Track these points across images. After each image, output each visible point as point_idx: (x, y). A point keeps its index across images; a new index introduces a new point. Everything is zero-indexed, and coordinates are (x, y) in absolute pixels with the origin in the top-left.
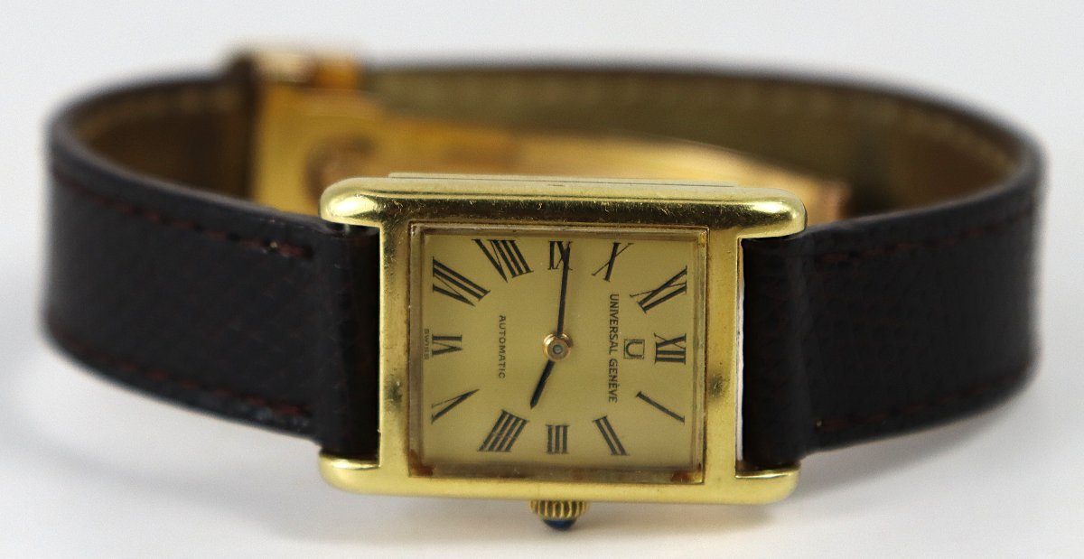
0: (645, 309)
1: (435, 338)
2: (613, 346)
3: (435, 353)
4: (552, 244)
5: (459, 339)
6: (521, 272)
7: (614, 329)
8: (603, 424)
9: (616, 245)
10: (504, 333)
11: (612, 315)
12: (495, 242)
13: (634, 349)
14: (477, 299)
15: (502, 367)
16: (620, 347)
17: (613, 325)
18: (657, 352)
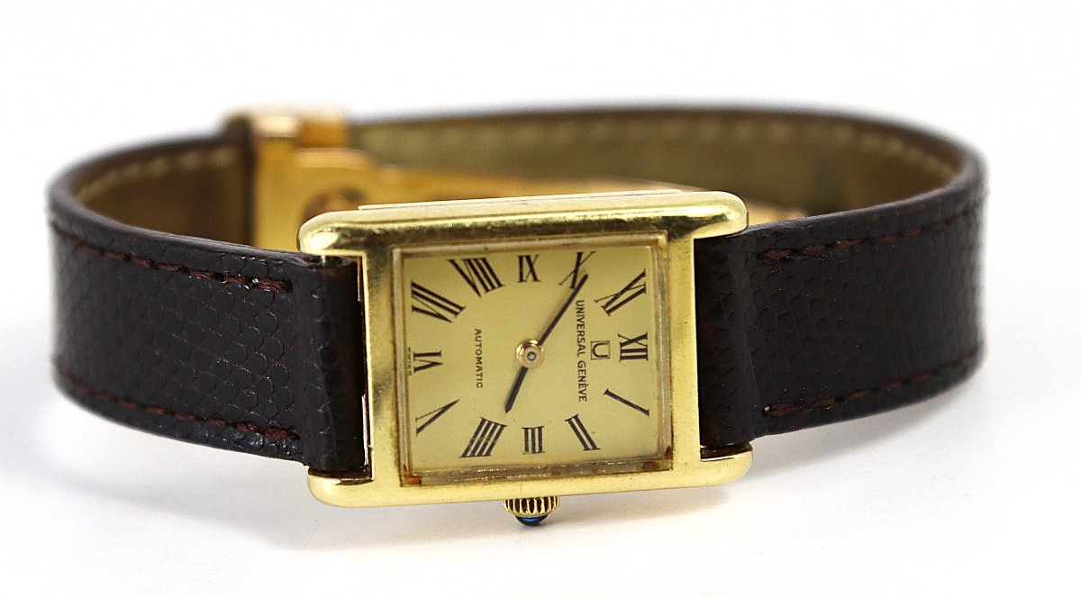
0: (609, 312)
1: (416, 355)
2: (582, 348)
3: (416, 369)
4: (521, 258)
5: (438, 354)
6: (493, 287)
7: (581, 333)
8: (575, 423)
9: (580, 255)
10: (480, 345)
11: (579, 320)
12: (469, 261)
13: (600, 350)
14: (453, 316)
15: (479, 377)
16: (588, 350)
17: (580, 330)
18: (622, 351)
